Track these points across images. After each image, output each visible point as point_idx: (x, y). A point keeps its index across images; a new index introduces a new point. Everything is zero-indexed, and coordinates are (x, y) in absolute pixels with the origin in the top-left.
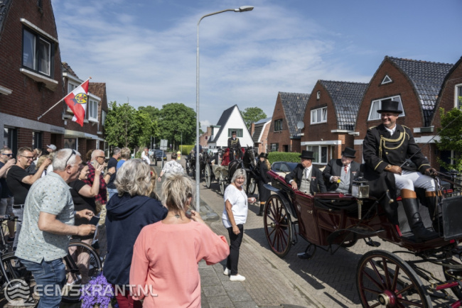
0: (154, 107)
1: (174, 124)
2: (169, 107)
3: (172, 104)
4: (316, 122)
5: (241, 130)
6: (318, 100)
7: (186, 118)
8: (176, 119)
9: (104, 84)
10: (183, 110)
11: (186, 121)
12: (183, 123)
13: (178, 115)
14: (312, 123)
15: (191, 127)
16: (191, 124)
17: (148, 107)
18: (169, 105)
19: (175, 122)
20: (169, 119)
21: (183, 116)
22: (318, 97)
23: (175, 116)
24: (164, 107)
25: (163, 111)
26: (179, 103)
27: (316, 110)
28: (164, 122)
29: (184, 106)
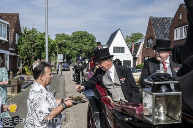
0: (66, 34)
1: (80, 46)
2: (76, 34)
3: (79, 32)
4: (179, 38)
5: (123, 48)
6: (180, 20)
7: (88, 41)
8: (81, 42)
9: (18, 14)
10: (86, 36)
11: (88, 43)
12: (86, 45)
13: (82, 39)
14: (175, 39)
15: (91, 47)
16: (91, 45)
17: (62, 34)
18: (77, 32)
19: (81, 44)
20: (76, 42)
21: (86, 40)
22: (180, 18)
23: (81, 40)
24: (73, 34)
25: (72, 37)
26: (83, 31)
27: (179, 28)
28: (72, 44)
29: (86, 33)
